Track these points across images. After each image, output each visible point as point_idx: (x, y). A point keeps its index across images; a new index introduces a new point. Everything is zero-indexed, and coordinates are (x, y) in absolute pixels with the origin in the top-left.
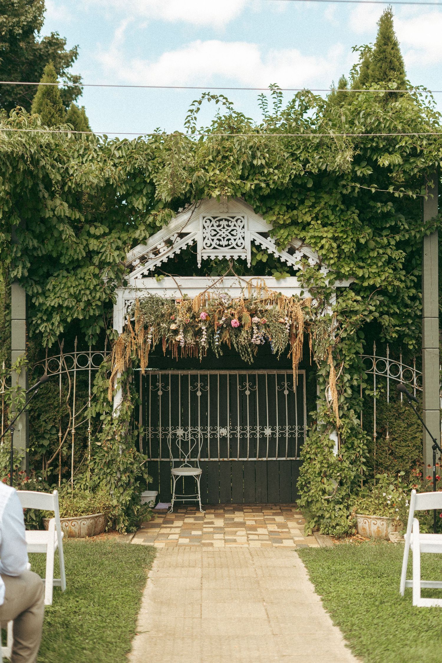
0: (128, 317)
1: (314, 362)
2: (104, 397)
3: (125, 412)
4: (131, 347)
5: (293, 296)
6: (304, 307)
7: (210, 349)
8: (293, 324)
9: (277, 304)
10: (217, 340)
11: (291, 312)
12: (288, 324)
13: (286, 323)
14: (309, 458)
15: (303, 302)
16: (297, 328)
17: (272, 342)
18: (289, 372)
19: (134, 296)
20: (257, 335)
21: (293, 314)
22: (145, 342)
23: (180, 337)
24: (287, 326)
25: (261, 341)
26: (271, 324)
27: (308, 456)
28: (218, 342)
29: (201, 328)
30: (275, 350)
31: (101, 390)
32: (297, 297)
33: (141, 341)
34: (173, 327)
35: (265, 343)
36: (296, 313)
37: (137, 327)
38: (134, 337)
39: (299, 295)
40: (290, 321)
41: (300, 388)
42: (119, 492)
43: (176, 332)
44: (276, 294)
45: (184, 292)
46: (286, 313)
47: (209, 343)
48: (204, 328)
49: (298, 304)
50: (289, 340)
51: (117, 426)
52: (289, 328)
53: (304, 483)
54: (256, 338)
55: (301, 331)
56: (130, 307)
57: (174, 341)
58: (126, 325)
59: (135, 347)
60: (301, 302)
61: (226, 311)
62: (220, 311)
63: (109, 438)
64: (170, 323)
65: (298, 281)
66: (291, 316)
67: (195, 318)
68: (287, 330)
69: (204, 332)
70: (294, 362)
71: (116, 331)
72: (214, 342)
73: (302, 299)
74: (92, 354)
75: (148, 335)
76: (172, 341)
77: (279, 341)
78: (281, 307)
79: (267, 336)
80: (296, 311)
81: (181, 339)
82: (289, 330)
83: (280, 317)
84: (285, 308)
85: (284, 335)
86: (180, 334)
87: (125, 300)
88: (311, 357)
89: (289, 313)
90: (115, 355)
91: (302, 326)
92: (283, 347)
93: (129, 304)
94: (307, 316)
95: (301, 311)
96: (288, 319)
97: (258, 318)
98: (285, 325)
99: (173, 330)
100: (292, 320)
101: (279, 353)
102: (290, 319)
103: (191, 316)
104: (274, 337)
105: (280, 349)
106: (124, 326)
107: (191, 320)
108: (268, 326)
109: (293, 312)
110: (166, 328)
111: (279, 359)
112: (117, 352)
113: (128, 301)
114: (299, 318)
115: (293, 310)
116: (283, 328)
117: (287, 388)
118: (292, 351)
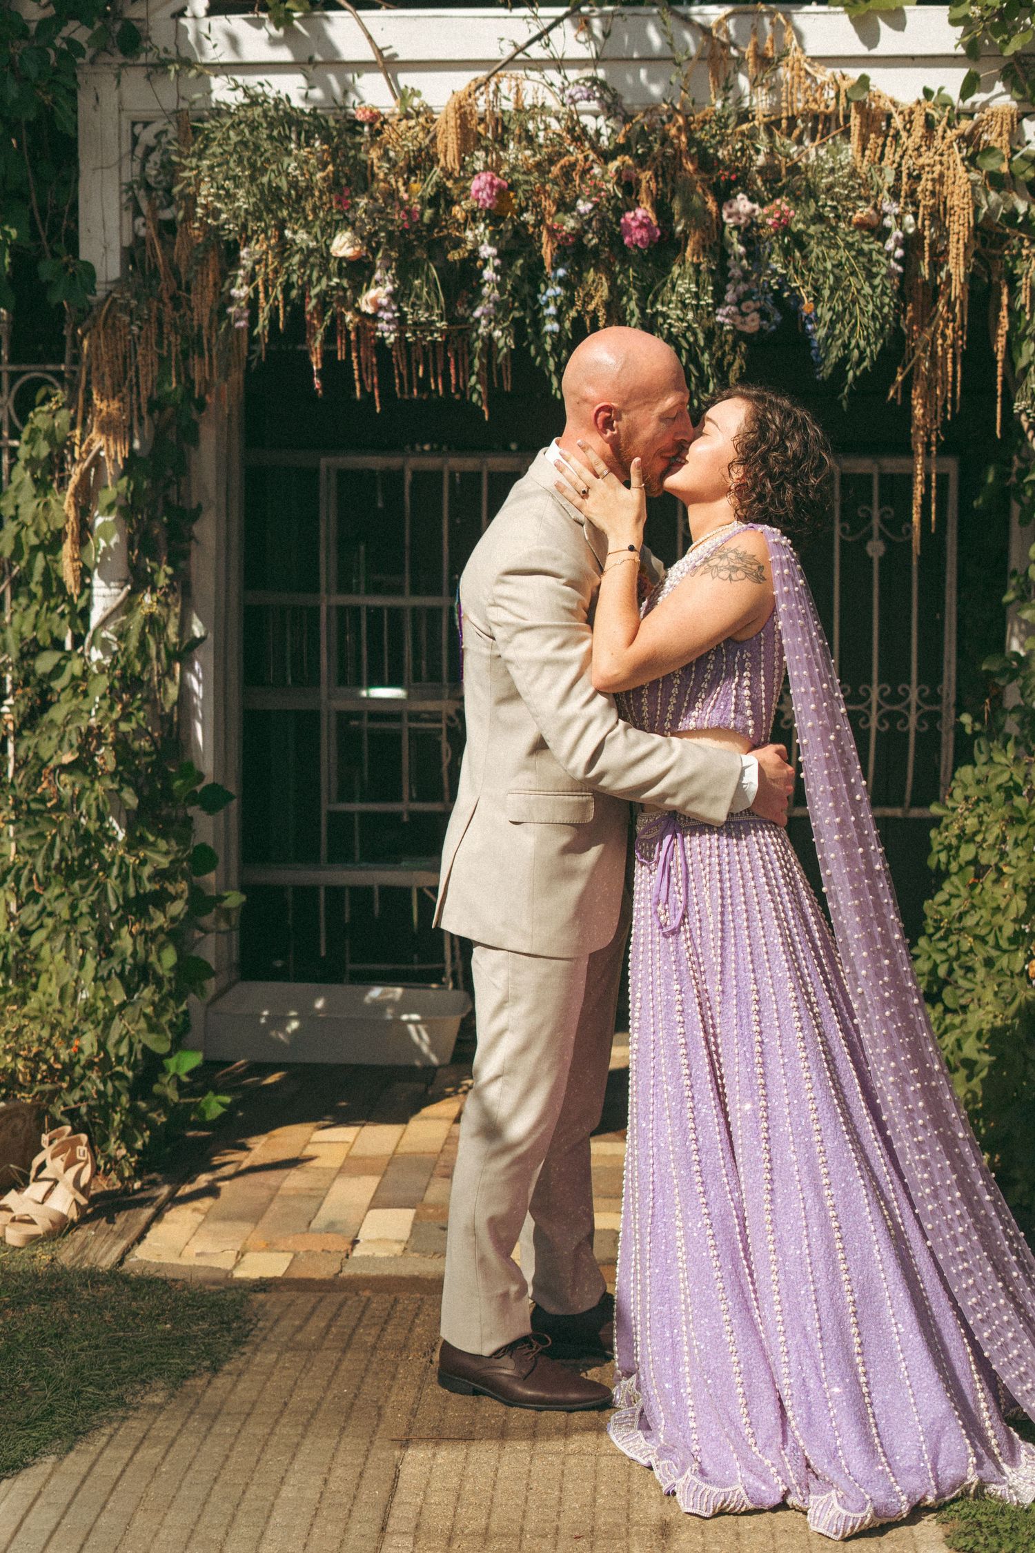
0: (144, 205)
1: (1010, 418)
2: (47, 572)
3: (134, 642)
4: (159, 344)
5: (928, 93)
6: (976, 153)
7: (519, 355)
8: (919, 234)
9: (846, 133)
10: (552, 310)
11: (917, 177)
12: (898, 234)
13: (887, 231)
14: (968, 863)
15: (976, 127)
16: (939, 258)
17: (818, 320)
18: (892, 465)
19: (169, 103)
20: (742, 287)
21: (925, 184)
22: (221, 316)
23: (375, 295)
24: (890, 244)
25: (764, 314)
26: (812, 230)
27: (967, 853)
28: (559, 318)
29: (474, 254)
30: (831, 358)
31: (34, 541)
32: (945, 104)
34: (343, 245)
35: (780, 326)
36: (940, 180)
38: (173, 298)
39: (953, 92)
40: (909, 219)
42: (106, 1000)
43: (359, 272)
44: (845, 85)
45: (406, 79)
46: (890, 179)
47: (518, 329)
48: (487, 251)
49: (951, 134)
50: (898, 312)
51: (106, 704)
52: (899, 253)
53: (942, 971)
54: (738, 303)
55: (956, 267)
56: (155, 157)
57: (349, 316)
58: (139, 241)
59: (176, 343)
60: (965, 125)
61: (597, 170)
62: (567, 172)
63: (67, 758)
64: (329, 231)
65: (954, 22)
66: (912, 193)
67: (451, 203)
68: (892, 264)
69: (488, 273)
70: (916, 420)
71: (89, 269)
72: (538, 323)
73: (971, 116)
74: (14, 377)
75: (232, 285)
76: (343, 316)
77: (851, 314)
78: (867, 153)
79: (793, 290)
80: (938, 168)
81: (380, 307)
82: (899, 261)
83: (860, 198)
84: (883, 154)
85: (873, 287)
86: (377, 283)
87: (134, 124)
88: (999, 400)
89: (905, 179)
90: (88, 383)
91: (961, 245)
92: (869, 344)
93: (152, 142)
94: (993, 196)
95: (961, 169)
96: (897, 210)
97: (751, 200)
98: (878, 240)
99: (342, 259)
100: (915, 215)
101: (851, 374)
102: (910, 208)
103: (430, 191)
104: (826, 293)
105: (856, 352)
106: (126, 243)
107: (429, 213)
108: (799, 241)
109: (924, 177)
110: (311, 252)
111: (844, 403)
112: (97, 369)
113: (146, 124)
114: (949, 204)
115: (922, 167)
116: (871, 251)
117: (880, 530)
118: (912, 368)
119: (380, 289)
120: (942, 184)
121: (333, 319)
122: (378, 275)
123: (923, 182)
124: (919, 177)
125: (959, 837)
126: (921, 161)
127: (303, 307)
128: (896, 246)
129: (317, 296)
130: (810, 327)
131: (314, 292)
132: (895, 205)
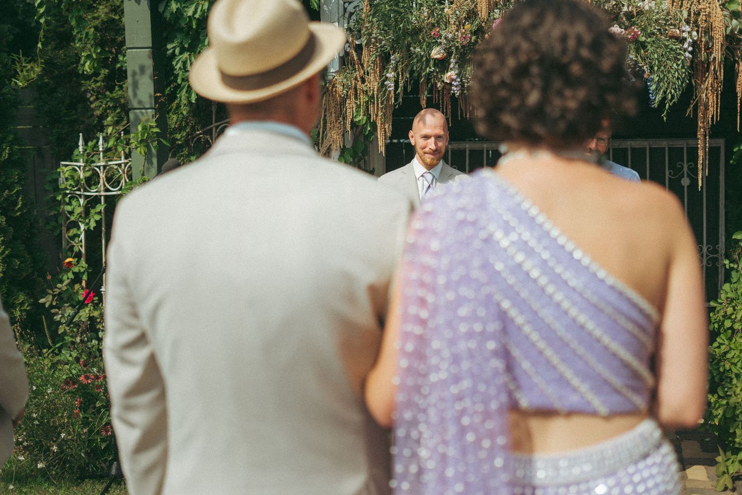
4: (356, 98)
6: (726, 2)
8: (699, 41)
11: (698, 14)
12: (689, 40)
13: (685, 39)
14: (729, 329)
16: (709, 49)
17: (652, 80)
18: (690, 143)
21: (702, 17)
22: (382, 85)
23: (451, 75)
24: (686, 46)
26: (649, 40)
27: (728, 323)
30: (659, 97)
33: (373, 84)
34: (436, 53)
36: (709, 16)
37: (365, 57)
38: (362, 78)
40: (694, 33)
41: (712, 180)
43: (444, 65)
46: (685, 14)
50: (690, 76)
52: (690, 49)
55: (717, 54)
56: (354, 17)
57: (439, 84)
58: (346, 54)
59: (363, 98)
64: (430, 47)
66: (696, 22)
67: (484, 33)
68: (687, 54)
70: (700, 125)
75: (387, 72)
76: (436, 84)
77: (667, 77)
78: (675, 4)
79: (640, 67)
80: (708, 10)
81: (453, 80)
82: (690, 52)
83: (671, 24)
84: (682, 4)
85: (678, 65)
86: (451, 69)
87: (345, 3)
88: (739, 114)
89: (692, 15)
90: (325, 116)
91: (720, 45)
92: (676, 92)
93: (353, 11)
94: (734, 22)
95: (719, 9)
96: (689, 29)
97: (621, 27)
98: (680, 43)
99: (435, 59)
100: (698, 32)
101: (667, 105)
102: (696, 29)
103: (474, 28)
104: (656, 68)
105: (670, 95)
106: (341, 55)
107: (474, 38)
108: (643, 45)
109: (702, 14)
110: (422, 57)
111: (665, 118)
112: (329, 110)
113: (350, 3)
114: (713, 26)
115: (701, 9)
116: (677, 48)
117: (688, 174)
118: (698, 101)
119: (453, 72)
120: (710, 17)
121: (432, 86)
122: (452, 66)
123: (701, 16)
124: (699, 14)
125: (723, 316)
126: (700, 7)
127: (418, 80)
128: (689, 46)
129: (425, 75)
130: (649, 84)
131: (424, 74)
132: (687, 27)
